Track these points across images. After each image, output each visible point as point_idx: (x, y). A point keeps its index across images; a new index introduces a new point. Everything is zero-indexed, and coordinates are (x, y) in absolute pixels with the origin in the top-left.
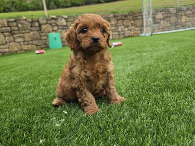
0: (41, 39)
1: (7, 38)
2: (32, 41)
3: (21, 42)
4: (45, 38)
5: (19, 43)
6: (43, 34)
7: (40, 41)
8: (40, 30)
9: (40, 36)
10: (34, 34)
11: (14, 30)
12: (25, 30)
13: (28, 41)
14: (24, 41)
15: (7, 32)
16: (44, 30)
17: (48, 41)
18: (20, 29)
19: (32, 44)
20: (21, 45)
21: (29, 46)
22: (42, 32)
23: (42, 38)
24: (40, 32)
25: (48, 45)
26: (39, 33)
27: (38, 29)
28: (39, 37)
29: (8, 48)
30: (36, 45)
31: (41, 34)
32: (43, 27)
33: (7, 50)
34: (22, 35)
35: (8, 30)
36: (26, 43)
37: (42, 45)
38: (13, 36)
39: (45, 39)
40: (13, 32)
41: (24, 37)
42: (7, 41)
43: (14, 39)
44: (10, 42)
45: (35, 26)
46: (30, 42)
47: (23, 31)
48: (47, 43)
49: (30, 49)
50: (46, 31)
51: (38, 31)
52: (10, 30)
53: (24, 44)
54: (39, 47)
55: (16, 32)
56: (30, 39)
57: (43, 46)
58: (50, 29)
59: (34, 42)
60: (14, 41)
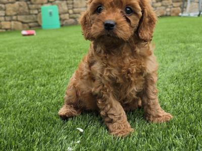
0: (30, 14)
2: (16, 15)
3: (1, 16)
4: (36, 12)
6: (34, 6)
7: (28, 16)
9: (29, 9)
10: (20, 6)
13: (11, 16)
14: (6, 15)
16: (35, 0)
17: (40, 18)
19: (17, 21)
21: (13, 23)
22: (32, 4)
23: (31, 12)
24: (29, 2)
25: (39, 22)
26: (28, 4)
28: (27, 11)
30: (23, 23)
31: (30, 6)
34: (3, 6)
36: (8, 18)
37: (30, 22)
39: (36, 14)
41: (5, 10)
46: (14, 18)
48: (38, 20)
49: (13, 27)
51: (26, 1)
53: (5, 20)
54: (26, 25)
56: (15, 13)
57: (31, 24)
59: (20, 18)
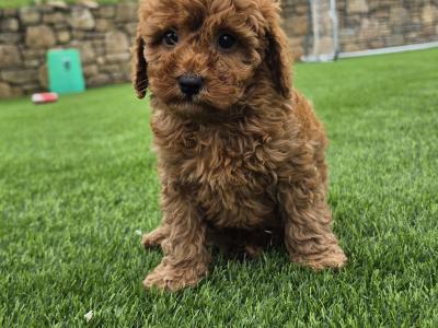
0: (23, 67)
4: (35, 63)
6: (31, 53)
7: (22, 72)
8: (22, 40)
9: (23, 58)
10: (6, 53)
16: (33, 41)
17: (46, 74)
22: (27, 48)
23: (27, 63)
24: (21, 46)
25: (43, 84)
26: (20, 50)
27: (16, 37)
28: (17, 60)
30: (12, 84)
31: (24, 52)
32: (32, 32)
39: (36, 68)
45: (9, 31)
48: (41, 77)
50: (40, 42)
51: (17, 43)
54: (17, 89)
57: (28, 87)
58: (50, 38)
59: (6, 75)
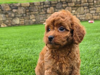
1: (85, 10)
3: (93, 13)
5: (92, 14)
11: (91, 5)
12: (98, 5)
15: (86, 6)
18: (95, 4)
20: (93, 16)
21: (98, 16)
29: (85, 17)
33: (84, 18)
34: (95, 8)
35: (87, 5)
38: (89, 9)
40: (89, 6)
41: (96, 10)
42: (85, 12)
43: (90, 11)
44: (87, 13)
47: (97, 6)
52: (88, 5)
55: (91, 6)
60: (89, 13)
